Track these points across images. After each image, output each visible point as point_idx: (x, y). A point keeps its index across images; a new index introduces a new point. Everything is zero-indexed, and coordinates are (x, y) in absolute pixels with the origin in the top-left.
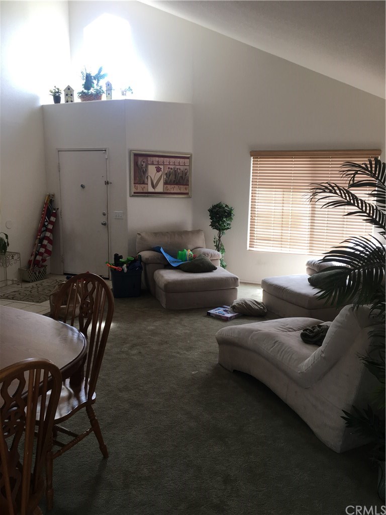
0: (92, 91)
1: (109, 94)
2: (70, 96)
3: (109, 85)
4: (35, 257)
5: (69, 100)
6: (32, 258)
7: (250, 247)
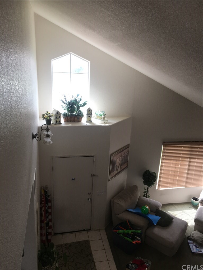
0: (75, 113)
1: (89, 117)
2: (58, 118)
3: (89, 111)
4: (47, 237)
5: (58, 121)
6: (44, 238)
7: (158, 188)
